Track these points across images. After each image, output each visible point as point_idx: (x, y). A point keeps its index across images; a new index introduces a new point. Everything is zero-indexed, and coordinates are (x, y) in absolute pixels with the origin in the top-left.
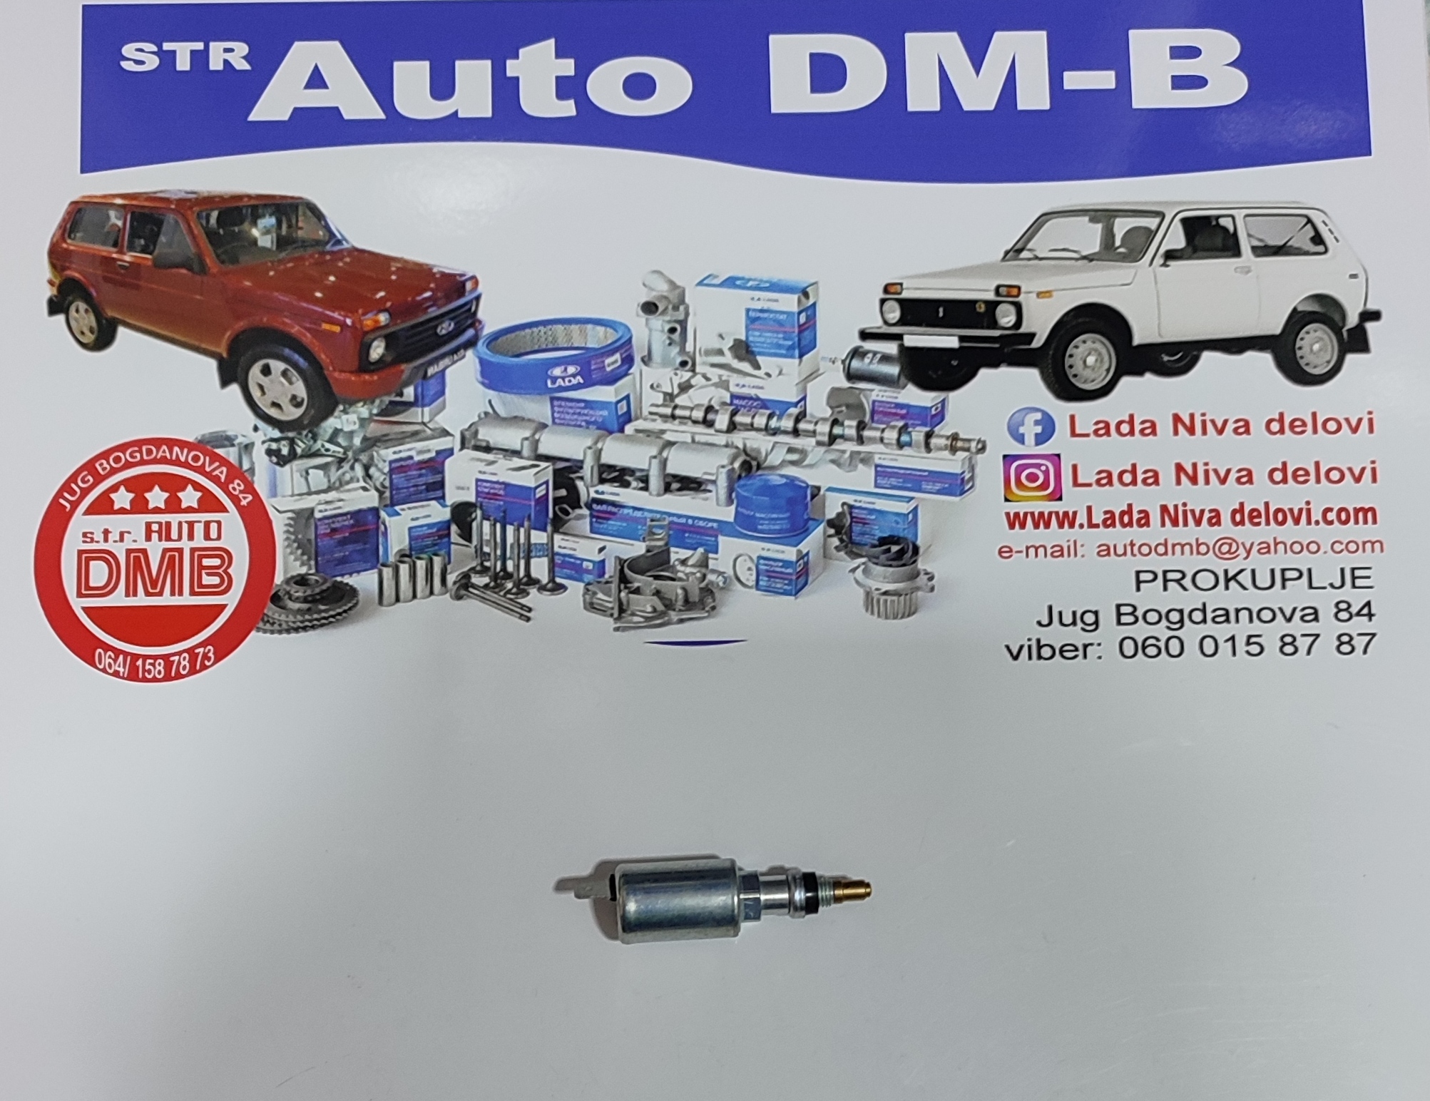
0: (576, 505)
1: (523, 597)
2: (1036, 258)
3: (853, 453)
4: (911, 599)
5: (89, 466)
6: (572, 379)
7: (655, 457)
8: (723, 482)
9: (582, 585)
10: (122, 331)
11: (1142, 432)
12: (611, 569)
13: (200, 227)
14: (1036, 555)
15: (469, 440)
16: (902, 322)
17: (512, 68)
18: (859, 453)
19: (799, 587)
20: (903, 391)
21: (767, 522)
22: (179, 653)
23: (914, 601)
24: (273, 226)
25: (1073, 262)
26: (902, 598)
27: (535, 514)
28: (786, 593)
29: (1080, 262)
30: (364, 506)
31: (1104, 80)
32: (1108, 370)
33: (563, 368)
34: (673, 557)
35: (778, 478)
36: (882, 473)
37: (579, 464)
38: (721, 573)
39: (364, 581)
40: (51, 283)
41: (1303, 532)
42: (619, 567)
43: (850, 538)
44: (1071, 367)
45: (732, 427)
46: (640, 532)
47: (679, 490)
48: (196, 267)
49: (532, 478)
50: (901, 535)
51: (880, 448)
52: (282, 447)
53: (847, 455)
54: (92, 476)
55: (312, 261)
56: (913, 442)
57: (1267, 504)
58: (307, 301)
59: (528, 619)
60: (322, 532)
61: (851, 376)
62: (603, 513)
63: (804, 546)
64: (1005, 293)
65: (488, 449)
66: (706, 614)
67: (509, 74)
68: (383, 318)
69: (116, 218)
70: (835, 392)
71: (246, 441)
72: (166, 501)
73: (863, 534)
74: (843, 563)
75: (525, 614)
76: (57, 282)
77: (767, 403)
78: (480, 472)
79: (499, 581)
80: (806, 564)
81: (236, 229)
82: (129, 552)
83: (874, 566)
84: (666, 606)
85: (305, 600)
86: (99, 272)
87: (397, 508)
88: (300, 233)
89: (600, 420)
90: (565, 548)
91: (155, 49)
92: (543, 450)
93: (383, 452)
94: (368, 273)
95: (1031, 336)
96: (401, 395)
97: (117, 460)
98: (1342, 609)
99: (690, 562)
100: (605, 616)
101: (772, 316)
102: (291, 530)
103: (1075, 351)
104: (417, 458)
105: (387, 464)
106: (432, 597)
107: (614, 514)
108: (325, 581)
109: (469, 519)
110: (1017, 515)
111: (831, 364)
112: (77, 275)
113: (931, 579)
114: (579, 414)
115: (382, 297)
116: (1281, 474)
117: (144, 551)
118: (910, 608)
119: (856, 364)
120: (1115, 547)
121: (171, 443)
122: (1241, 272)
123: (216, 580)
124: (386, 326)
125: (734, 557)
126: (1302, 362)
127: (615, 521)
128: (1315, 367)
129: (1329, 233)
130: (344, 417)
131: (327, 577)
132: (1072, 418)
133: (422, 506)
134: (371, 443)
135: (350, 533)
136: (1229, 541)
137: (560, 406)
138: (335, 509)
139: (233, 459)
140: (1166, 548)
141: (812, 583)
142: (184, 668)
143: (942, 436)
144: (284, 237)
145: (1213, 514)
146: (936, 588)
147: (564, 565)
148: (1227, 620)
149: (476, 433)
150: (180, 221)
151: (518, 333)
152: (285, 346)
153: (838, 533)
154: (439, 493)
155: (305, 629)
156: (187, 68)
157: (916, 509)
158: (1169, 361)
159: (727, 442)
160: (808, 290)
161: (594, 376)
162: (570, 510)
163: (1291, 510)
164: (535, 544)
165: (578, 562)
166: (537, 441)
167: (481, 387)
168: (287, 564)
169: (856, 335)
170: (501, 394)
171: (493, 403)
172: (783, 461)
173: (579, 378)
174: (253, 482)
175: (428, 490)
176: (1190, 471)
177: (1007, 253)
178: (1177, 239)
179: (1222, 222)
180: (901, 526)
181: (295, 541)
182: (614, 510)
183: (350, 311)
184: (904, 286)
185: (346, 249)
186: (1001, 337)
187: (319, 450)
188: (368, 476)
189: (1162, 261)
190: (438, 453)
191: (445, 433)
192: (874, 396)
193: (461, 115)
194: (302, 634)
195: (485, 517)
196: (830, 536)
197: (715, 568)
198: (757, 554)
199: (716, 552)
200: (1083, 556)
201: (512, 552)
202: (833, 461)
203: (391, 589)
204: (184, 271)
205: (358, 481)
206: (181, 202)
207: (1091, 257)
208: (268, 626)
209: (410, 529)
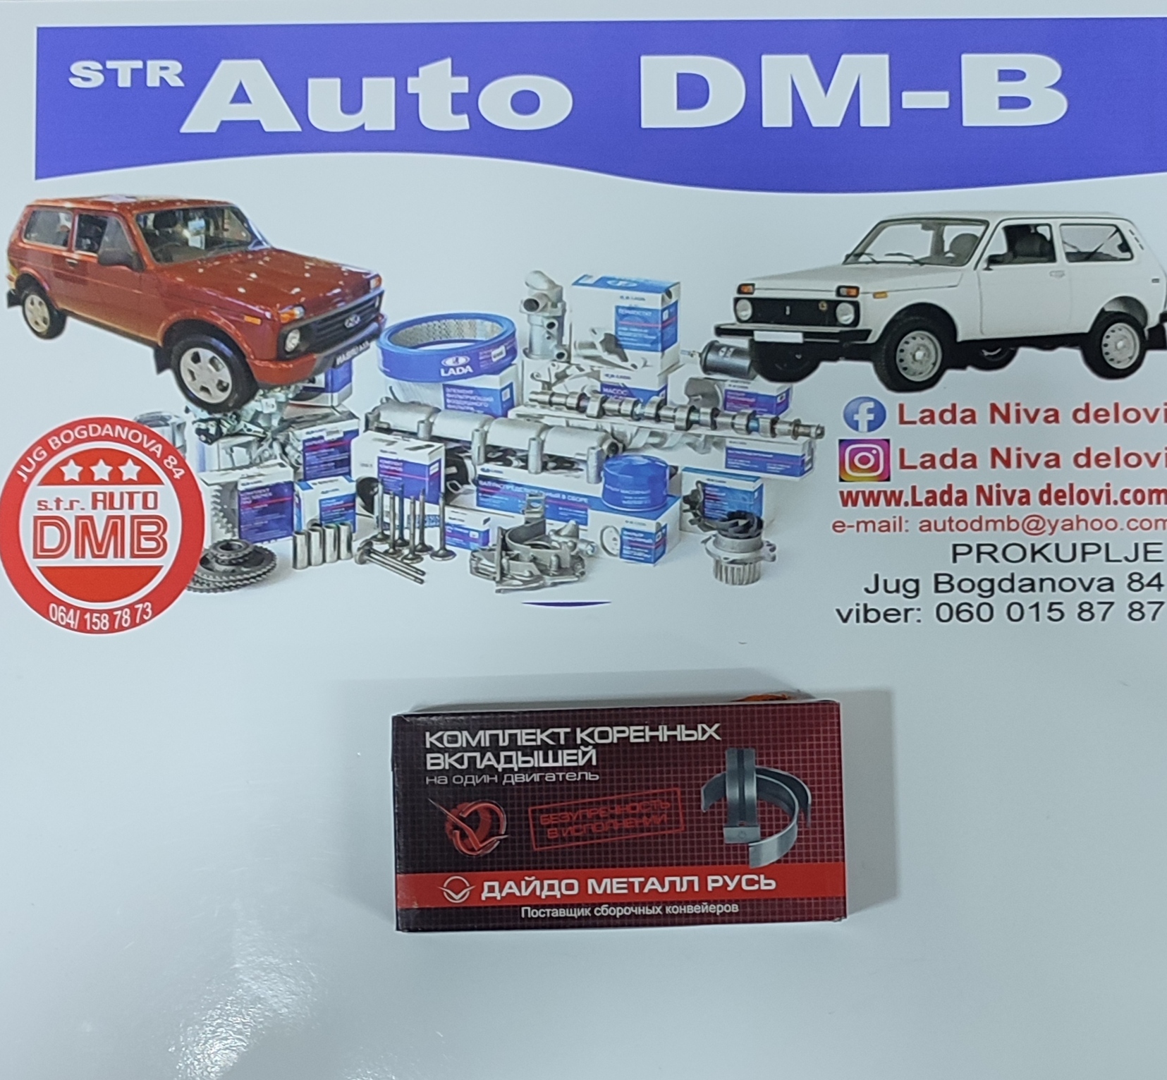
0: (465, 481)
1: (418, 562)
2: (874, 262)
3: (707, 437)
4: (755, 567)
5: (43, 442)
6: (462, 368)
7: (534, 439)
8: (593, 462)
9: (469, 552)
10: (70, 321)
11: (963, 420)
12: (494, 539)
13: (138, 229)
14: (866, 530)
15: (373, 423)
16: (753, 319)
17: (413, 85)
18: (713, 437)
19: (658, 555)
20: (752, 382)
21: (631, 498)
22: (121, 609)
23: (757, 568)
24: (202, 228)
25: (906, 265)
26: (747, 567)
27: (429, 490)
28: (646, 561)
29: (913, 266)
30: (281, 481)
31: (939, 100)
32: (934, 364)
33: (454, 358)
34: (548, 528)
35: (641, 459)
36: (732, 455)
37: (468, 445)
38: (590, 543)
39: (280, 547)
40: (10, 279)
41: (1102, 511)
42: (502, 537)
43: (703, 513)
44: (902, 360)
45: (602, 413)
46: (520, 506)
47: (555, 468)
48: (135, 264)
49: (428, 457)
50: (748, 511)
51: (732, 433)
52: (210, 427)
53: (702, 439)
54: (47, 451)
55: (236, 260)
56: (761, 427)
57: (1071, 486)
58: (230, 296)
59: (422, 582)
60: (245, 503)
61: (707, 368)
62: (488, 489)
63: (662, 520)
64: (845, 294)
65: (388, 431)
66: (576, 579)
67: (410, 90)
68: (298, 312)
69: (67, 220)
70: (693, 381)
71: (179, 421)
72: (110, 474)
73: (714, 509)
74: (696, 535)
75: (419, 576)
76: (15, 277)
77: (632, 391)
78: (382, 451)
79: (397, 548)
80: (664, 535)
81: (170, 230)
82: (78, 518)
83: (723, 538)
84: (541, 571)
85: (230, 564)
86: (51, 269)
87: (310, 482)
88: (226, 234)
89: (486, 406)
90: (454, 519)
91: (100, 67)
92: (436, 432)
93: (297, 432)
94: (285, 271)
95: (868, 332)
96: (313, 381)
97: (67, 437)
98: (1135, 580)
99: (563, 533)
100: (488, 579)
101: (638, 313)
102: (218, 501)
103: (906, 346)
104: (327, 438)
105: (301, 443)
106: (339, 562)
107: (497, 489)
108: (247, 546)
109: (372, 493)
110: (850, 493)
111: (689, 357)
112: (31, 271)
113: (773, 549)
114: (468, 400)
115: (297, 293)
116: (1086, 459)
117: (91, 518)
118: (754, 575)
119: (711, 357)
120: (935, 522)
121: (114, 422)
122: (1056, 276)
123: (153, 545)
124: (301, 319)
125: (601, 529)
126: (1107, 358)
127: (500, 495)
128: (1119, 362)
129: (1135, 241)
130: (264, 401)
131: (248, 542)
132: (901, 407)
133: (331, 481)
134: (287, 424)
135: (270, 504)
136: (1036, 518)
137: (452, 393)
138: (256, 482)
139: (168, 438)
140: (981, 524)
141: (669, 552)
142: (126, 621)
143: (785, 423)
144: (212, 237)
145: (1024, 494)
146: (777, 558)
147: (454, 534)
148: (1033, 589)
149: (379, 416)
150: (121, 224)
151: (415, 326)
152: (212, 336)
153: (692, 508)
154: (346, 470)
155: (229, 588)
156: (128, 84)
157: (761, 487)
158: (989, 356)
159: (597, 427)
160: (671, 289)
161: (482, 366)
162: (459, 486)
163: (1093, 491)
164: (429, 516)
165: (466, 532)
166: (432, 424)
167: (383, 375)
168: (215, 532)
169: (712, 330)
170: (401, 382)
171: (393, 389)
172: (646, 444)
173: (468, 367)
174: (185, 457)
175: (336, 467)
176: (1004, 456)
177: (848, 257)
178: (999, 245)
179: (1040, 230)
180: (748, 502)
181: (221, 511)
182: (498, 486)
183: (269, 305)
184: (756, 287)
185: (267, 249)
186: (841, 333)
187: (242, 430)
188: (285, 453)
189: (985, 266)
190: (345, 433)
191: (352, 416)
192: (727, 386)
193: (367, 128)
194: (227, 593)
195: (386, 491)
196: (686, 511)
197: (584, 538)
198: (622, 527)
199: (586, 524)
200: (907, 531)
201: (409, 523)
202: (689, 444)
203: (304, 553)
204: (124, 268)
205: (276, 458)
206: (122, 206)
207: (923, 261)
208: (198, 586)
209: (321, 501)
